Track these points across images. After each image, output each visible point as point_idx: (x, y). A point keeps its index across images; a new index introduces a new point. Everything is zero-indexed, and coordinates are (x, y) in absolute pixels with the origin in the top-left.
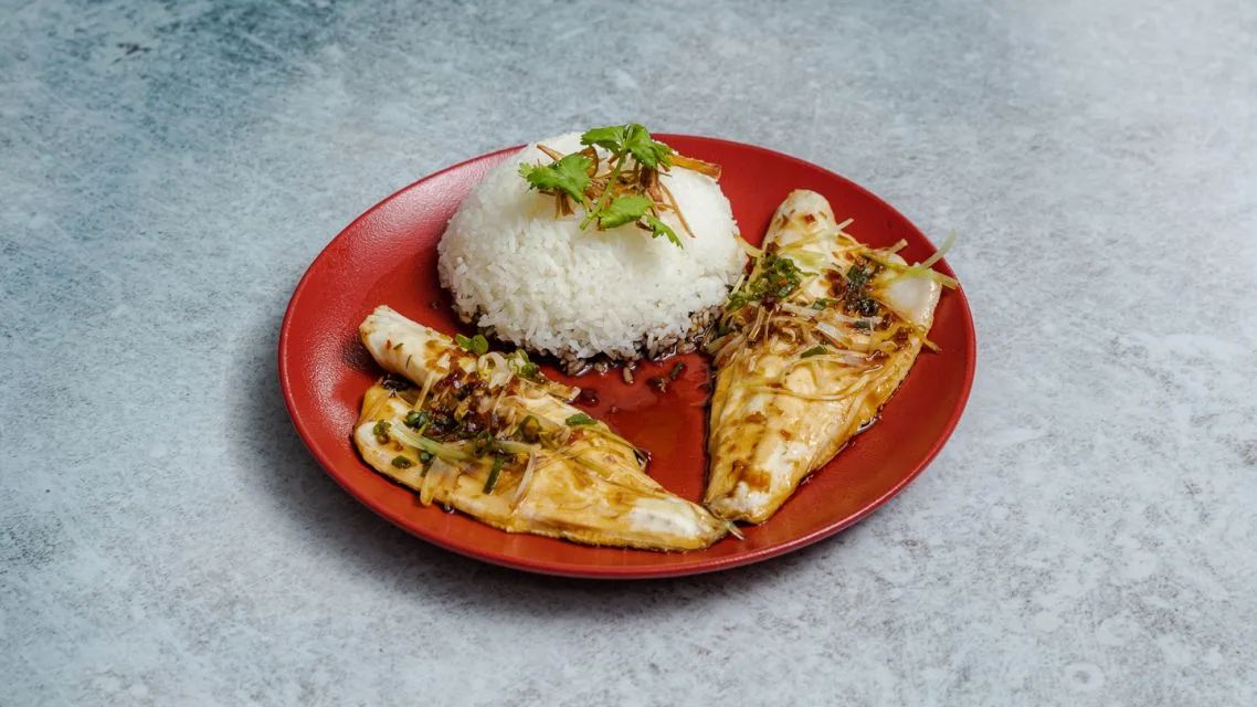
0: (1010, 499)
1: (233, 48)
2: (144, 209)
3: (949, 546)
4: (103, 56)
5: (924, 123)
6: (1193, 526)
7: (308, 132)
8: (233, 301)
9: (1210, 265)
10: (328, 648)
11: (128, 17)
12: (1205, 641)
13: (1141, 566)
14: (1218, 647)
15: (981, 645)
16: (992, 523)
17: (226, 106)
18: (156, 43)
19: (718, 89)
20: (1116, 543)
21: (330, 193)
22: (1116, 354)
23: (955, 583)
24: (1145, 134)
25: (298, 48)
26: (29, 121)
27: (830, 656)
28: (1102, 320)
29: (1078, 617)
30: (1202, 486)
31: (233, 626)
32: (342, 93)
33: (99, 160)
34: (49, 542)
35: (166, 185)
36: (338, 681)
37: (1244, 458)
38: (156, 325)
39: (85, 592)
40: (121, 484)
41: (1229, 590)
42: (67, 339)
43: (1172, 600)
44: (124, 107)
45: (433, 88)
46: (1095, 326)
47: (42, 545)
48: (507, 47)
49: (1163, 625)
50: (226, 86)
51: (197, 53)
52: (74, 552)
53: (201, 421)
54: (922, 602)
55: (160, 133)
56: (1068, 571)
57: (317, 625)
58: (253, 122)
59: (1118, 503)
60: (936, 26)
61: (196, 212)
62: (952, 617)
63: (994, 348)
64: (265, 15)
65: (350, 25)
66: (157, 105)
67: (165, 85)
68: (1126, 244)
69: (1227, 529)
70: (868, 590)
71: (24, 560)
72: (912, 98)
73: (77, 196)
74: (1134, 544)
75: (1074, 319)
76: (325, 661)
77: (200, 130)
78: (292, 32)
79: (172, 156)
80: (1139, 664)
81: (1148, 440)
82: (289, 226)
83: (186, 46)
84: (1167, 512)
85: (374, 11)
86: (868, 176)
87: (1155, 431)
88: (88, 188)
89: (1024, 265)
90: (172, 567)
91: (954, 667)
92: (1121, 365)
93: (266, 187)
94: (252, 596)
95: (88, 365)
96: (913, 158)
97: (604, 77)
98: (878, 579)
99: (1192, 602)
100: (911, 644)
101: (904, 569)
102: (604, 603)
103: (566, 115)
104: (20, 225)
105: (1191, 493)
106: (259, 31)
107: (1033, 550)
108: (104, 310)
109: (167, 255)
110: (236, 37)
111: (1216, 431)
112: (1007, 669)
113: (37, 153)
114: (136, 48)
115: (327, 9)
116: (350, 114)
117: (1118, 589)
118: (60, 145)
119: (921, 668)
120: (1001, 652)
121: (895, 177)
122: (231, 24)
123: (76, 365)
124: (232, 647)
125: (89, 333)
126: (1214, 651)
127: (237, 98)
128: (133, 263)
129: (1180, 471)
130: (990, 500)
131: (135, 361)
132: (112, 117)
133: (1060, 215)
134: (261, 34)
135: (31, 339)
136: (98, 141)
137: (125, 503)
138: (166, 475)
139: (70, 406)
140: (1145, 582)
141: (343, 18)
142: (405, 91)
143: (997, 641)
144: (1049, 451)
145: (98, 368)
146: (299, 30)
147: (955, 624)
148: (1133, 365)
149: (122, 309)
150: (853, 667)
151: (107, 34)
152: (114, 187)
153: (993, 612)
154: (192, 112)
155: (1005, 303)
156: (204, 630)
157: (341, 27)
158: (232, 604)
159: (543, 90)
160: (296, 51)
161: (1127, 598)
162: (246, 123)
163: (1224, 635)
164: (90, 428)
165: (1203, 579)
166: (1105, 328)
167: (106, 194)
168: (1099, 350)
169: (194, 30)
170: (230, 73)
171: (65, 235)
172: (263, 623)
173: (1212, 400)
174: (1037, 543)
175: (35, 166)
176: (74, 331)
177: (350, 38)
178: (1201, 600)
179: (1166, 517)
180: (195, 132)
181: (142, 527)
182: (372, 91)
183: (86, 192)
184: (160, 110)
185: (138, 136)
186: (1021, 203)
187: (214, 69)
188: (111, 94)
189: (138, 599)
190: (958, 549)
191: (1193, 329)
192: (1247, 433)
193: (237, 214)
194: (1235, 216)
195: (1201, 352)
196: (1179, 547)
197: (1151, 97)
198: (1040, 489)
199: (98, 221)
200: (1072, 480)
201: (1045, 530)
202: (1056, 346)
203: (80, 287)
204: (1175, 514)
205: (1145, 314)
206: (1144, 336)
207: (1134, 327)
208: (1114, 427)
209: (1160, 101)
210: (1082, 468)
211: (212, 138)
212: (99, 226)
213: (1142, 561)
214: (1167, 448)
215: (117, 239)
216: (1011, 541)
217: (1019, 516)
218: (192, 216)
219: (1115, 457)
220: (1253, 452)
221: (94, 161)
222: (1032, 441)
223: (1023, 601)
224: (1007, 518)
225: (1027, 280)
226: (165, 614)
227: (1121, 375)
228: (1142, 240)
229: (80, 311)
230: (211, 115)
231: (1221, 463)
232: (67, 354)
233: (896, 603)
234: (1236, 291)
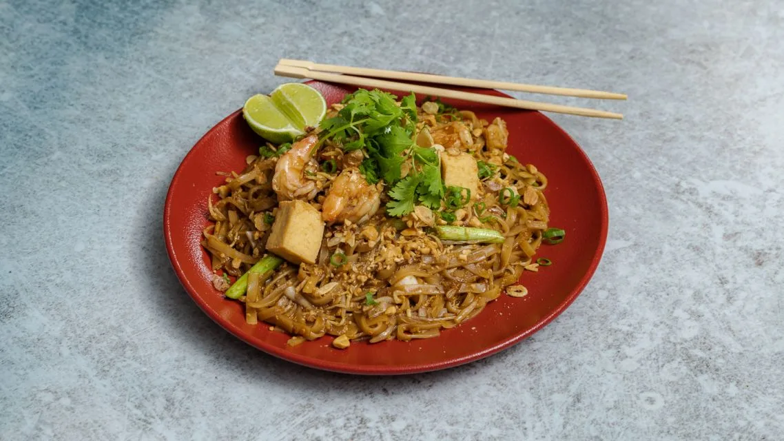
2: (73, 89)
5: (563, 40)
6: (722, 305)
7: (177, 40)
8: (127, 151)
9: (739, 135)
10: (183, 375)
12: (727, 379)
13: (690, 330)
14: (735, 383)
15: (589, 380)
16: (598, 301)
19: (435, 15)
20: (675, 314)
21: (190, 80)
22: (678, 193)
23: (574, 339)
24: (701, 49)
27: (495, 385)
28: (670, 171)
29: (650, 362)
31: (125, 361)
32: (199, 15)
33: (45, 56)
34: (11, 305)
35: (87, 74)
36: (189, 397)
37: (756, 261)
38: (79, 165)
39: (31, 338)
40: (56, 268)
41: (743, 346)
42: (23, 173)
43: (708, 352)
44: (60, 22)
45: (255, 12)
46: (666, 175)
47: (6, 307)
49: (702, 368)
50: (125, 9)
53: (107, 228)
54: (552, 351)
55: (83, 39)
56: (644, 333)
57: (176, 361)
58: (142, 33)
59: (676, 289)
61: (105, 92)
62: (571, 361)
66: (82, 21)
68: (686, 121)
69: (743, 307)
72: (556, 23)
75: (653, 169)
76: (181, 384)
77: (108, 38)
79: (91, 54)
80: (687, 393)
81: (696, 249)
82: (163, 101)
84: (706, 295)
86: (527, 74)
87: (701, 243)
88: (37, 75)
89: (623, 133)
90: (87, 323)
91: (571, 393)
92: (682, 200)
93: (149, 76)
94: (136, 341)
95: (36, 190)
96: (555, 63)
97: (363, 7)
99: (720, 353)
100: (545, 379)
103: (339, 31)
105: (722, 283)
107: (623, 319)
108: (47, 155)
109: (88, 120)
111: (739, 244)
112: (604, 395)
113: (6, 51)
116: (203, 29)
117: (675, 344)
118: (20, 46)
119: (551, 394)
120: (601, 384)
121: (544, 75)
123: (29, 191)
124: (124, 374)
125: (37, 170)
126: (732, 385)
127: (132, 17)
128: (66, 124)
129: (716, 269)
130: (597, 286)
131: (66, 189)
132: (54, 28)
133: (646, 102)
136: (44, 44)
137: (58, 281)
140: (692, 340)
142: (238, 14)
143: (598, 377)
144: (634, 255)
145: (42, 193)
147: (573, 366)
149: (58, 154)
150: (508, 393)
152: (54, 74)
153: (596, 359)
155: (610, 158)
156: (106, 363)
158: (124, 347)
159: (325, 15)
162: (138, 34)
163: (739, 375)
164: (37, 232)
165: (728, 339)
166: (672, 176)
167: (49, 79)
168: (668, 190)
172: (143, 359)
173: (737, 223)
174: (625, 314)
176: (28, 169)
178: (726, 352)
180: (106, 40)
181: (68, 296)
182: (217, 14)
183: (36, 78)
184: (83, 24)
185: (70, 41)
188: (53, 13)
189: (65, 342)
190: (576, 317)
191: (727, 177)
192: (758, 245)
193: (131, 93)
194: (756, 103)
195: (731, 192)
196: (713, 318)
197: (706, 24)
198: (629, 279)
199: (43, 97)
200: (648, 274)
201: (630, 306)
202: (641, 186)
203: (32, 139)
204: (712, 296)
205: (698, 167)
206: (696, 182)
207: (690, 175)
208: (676, 240)
209: (712, 27)
210: (655, 266)
211: (116, 43)
212: (44, 100)
213: (690, 327)
214: (708, 254)
215: (55, 108)
216: (609, 313)
217: (614, 297)
218: (103, 94)
219: (675, 260)
220: (762, 258)
221: (42, 57)
222: (624, 249)
223: (615, 351)
224: (607, 298)
225: (624, 143)
226: (82, 352)
227: (681, 206)
228: (697, 119)
229: (32, 155)
230: (116, 28)
231: (741, 265)
232: (23, 183)
233: (537, 352)
234: (755, 153)
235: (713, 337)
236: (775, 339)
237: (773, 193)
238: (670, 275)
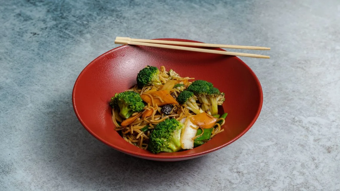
0: (265, 161)
1: (61, 34)
2: (37, 78)
3: (249, 173)
4: (27, 36)
6: (314, 169)
7: (81, 57)
8: (60, 103)
9: (320, 98)
11: (34, 25)
13: (300, 180)
16: (260, 167)
17: (59, 50)
18: (41, 33)
20: (293, 173)
22: (294, 122)
23: (251, 183)
24: (303, 62)
25: (79, 35)
26: (6, 53)
28: (291, 113)
30: (316, 158)
32: (90, 47)
33: (25, 64)
35: (43, 71)
37: (328, 151)
38: (39, 109)
39: (18, 182)
40: (29, 153)
41: (323, 187)
42: (15, 113)
43: (308, 189)
44: (32, 50)
46: (289, 114)
47: (8, 169)
48: (134, 35)
50: (59, 45)
51: (52, 36)
52: (16, 171)
53: (51, 136)
54: (241, 188)
55: (41, 57)
56: (280, 181)
58: (66, 55)
59: (294, 163)
60: (248, 32)
61: (50, 79)
63: (262, 120)
64: (70, 25)
65: (92, 29)
66: (41, 49)
67: (43, 44)
69: (323, 170)
70: (227, 185)
71: (3, 173)
73: (19, 74)
74: (298, 174)
75: (284, 112)
77: (52, 57)
78: (77, 30)
79: (44, 63)
81: (302, 146)
83: (49, 34)
84: (307, 165)
85: (99, 25)
87: (304, 143)
89: (270, 97)
90: (42, 176)
92: (296, 125)
93: (69, 72)
94: (63, 184)
95: (21, 120)
98: (230, 182)
101: (237, 179)
102: (157, 187)
104: (4, 82)
105: (313, 160)
106: (68, 30)
107: (271, 175)
108: (26, 105)
109: (43, 90)
110: (62, 31)
111: (320, 143)
113: (8, 62)
114: (35, 34)
115: (86, 24)
116: (92, 53)
117: (293, 186)
118: (15, 60)
122: (61, 28)
123: (18, 120)
125: (21, 111)
127: (62, 48)
128: (33, 92)
129: (310, 154)
130: (260, 161)
131: (34, 119)
132: (29, 53)
133: (280, 84)
134: (69, 30)
135: (6, 113)
136: (25, 59)
137: (30, 158)
138: (41, 150)
139: (16, 131)
140: (301, 184)
141: (91, 27)
144: (276, 148)
145: (23, 121)
146: (79, 30)
148: (299, 125)
149: (30, 105)
151: (28, 30)
154: (50, 52)
157: (90, 29)
158: (58, 186)
160: (78, 35)
161: (296, 188)
162: (64, 55)
164: (21, 137)
165: (316, 184)
166: (292, 115)
167: (27, 74)
168: (290, 121)
169: (51, 29)
170: (60, 41)
171: (16, 85)
173: (320, 135)
174: (272, 173)
175: (8, 66)
176: (17, 111)
177: (92, 32)
178: (315, 189)
179: (306, 166)
180: (51, 57)
181: (34, 165)
182: (98, 47)
183: (21, 73)
184: (42, 51)
185: (35, 58)
186: (270, 80)
187: (56, 40)
188: (29, 46)
189: (33, 184)
190: (251, 174)
191: (315, 116)
192: (328, 144)
193: (62, 79)
194: (327, 85)
195: (317, 122)
196: (309, 175)
197: (305, 52)
198: (273, 158)
199: (24, 81)
200: (282, 156)
201: (274, 169)
202: (278, 119)
203: (19, 99)
204: (309, 165)
205: (302, 111)
206: (302, 117)
207: (299, 115)
208: (293, 142)
209: (307, 53)
210: (284, 153)
211: (56, 59)
212: (25, 82)
213: (300, 179)
214: (307, 148)
215: (29, 86)
216: (265, 172)
217: (267, 166)
218: (50, 80)
219: (293, 150)
220: (330, 149)
221: (24, 65)
222: (271, 145)
223: (268, 188)
224: (264, 166)
225: (271, 101)
226: (40, 188)
227: (295, 128)
228: (302, 91)
229: (19, 106)
230: (55, 53)
231: (321, 152)
232: (15, 117)
233: (234, 189)
234: (326, 105)
235: (310, 183)
236: (336, 184)
237: (334, 123)
238: (291, 157)
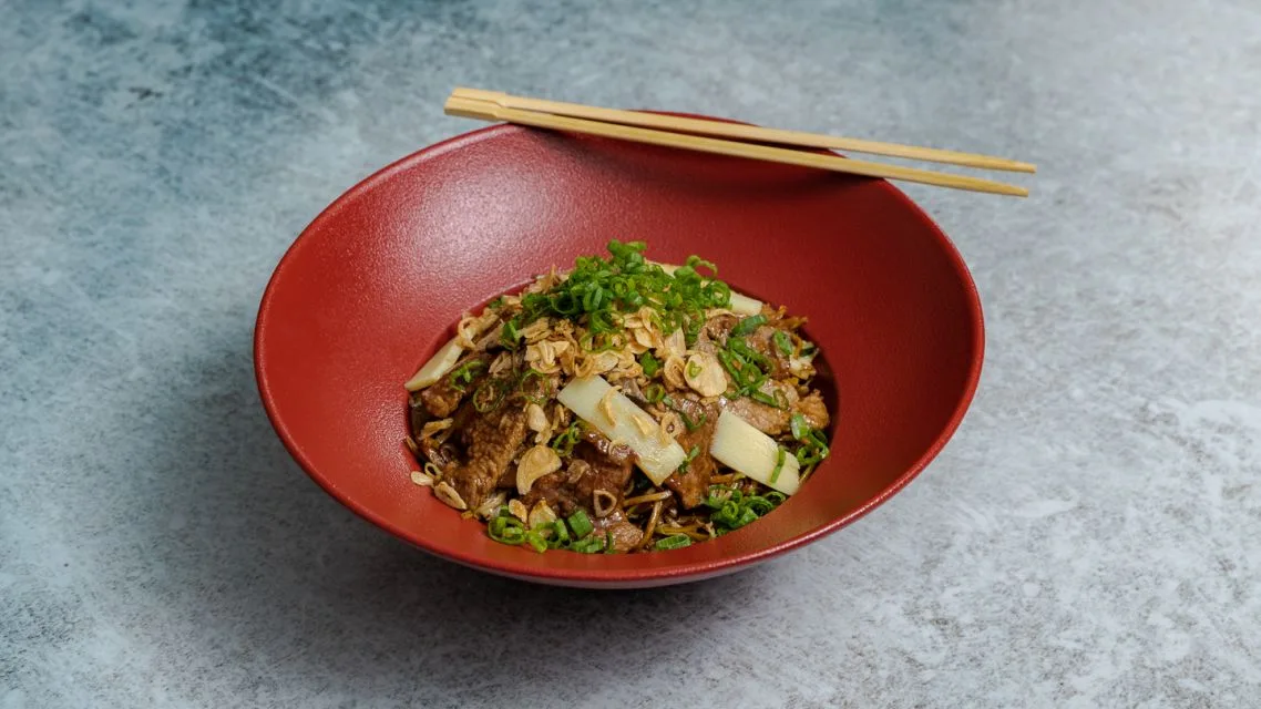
0: (1041, 575)
1: (247, 93)
3: (980, 625)
4: (115, 101)
11: (140, 59)
17: (240, 156)
18: (168, 88)
25: (313, 93)
26: (41, 170)
30: (1235, 562)
51: (210, 99)
52: (94, 630)
60: (957, 72)
64: (278, 58)
65: (365, 69)
67: (178, 132)
70: (899, 672)
71: (43, 639)
78: (306, 76)
83: (199, 92)
85: (389, 54)
98: (909, 661)
101: (936, 649)
104: (34, 281)
106: (273, 75)
110: (249, 82)
114: (148, 93)
115: (340, 51)
122: (245, 68)
134: (277, 78)
135: (47, 403)
138: (187, 548)
139: (88, 474)
141: (357, 61)
146: (314, 75)
151: (119, 77)
157: (356, 70)
160: (310, 97)
161: (1162, 680)
169: (206, 74)
170: (244, 119)
171: (79, 291)
175: (48, 218)
177: (365, 83)
186: (1048, 260)
187: (227, 116)
